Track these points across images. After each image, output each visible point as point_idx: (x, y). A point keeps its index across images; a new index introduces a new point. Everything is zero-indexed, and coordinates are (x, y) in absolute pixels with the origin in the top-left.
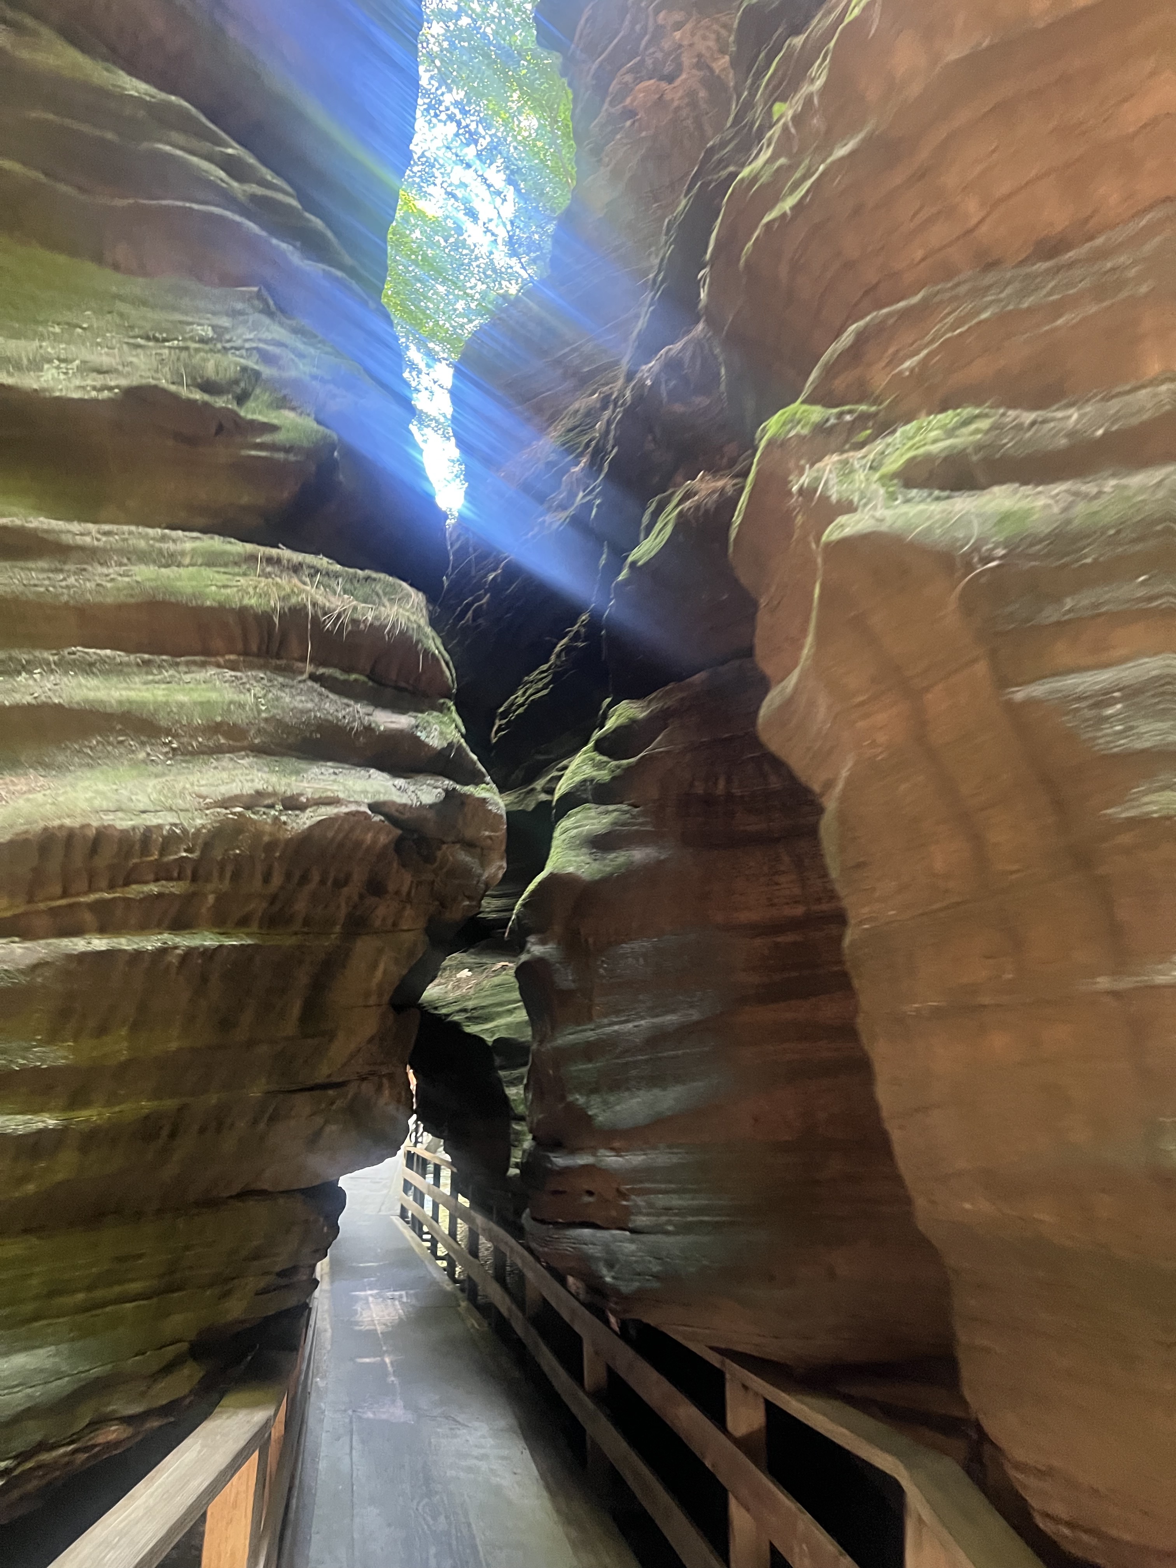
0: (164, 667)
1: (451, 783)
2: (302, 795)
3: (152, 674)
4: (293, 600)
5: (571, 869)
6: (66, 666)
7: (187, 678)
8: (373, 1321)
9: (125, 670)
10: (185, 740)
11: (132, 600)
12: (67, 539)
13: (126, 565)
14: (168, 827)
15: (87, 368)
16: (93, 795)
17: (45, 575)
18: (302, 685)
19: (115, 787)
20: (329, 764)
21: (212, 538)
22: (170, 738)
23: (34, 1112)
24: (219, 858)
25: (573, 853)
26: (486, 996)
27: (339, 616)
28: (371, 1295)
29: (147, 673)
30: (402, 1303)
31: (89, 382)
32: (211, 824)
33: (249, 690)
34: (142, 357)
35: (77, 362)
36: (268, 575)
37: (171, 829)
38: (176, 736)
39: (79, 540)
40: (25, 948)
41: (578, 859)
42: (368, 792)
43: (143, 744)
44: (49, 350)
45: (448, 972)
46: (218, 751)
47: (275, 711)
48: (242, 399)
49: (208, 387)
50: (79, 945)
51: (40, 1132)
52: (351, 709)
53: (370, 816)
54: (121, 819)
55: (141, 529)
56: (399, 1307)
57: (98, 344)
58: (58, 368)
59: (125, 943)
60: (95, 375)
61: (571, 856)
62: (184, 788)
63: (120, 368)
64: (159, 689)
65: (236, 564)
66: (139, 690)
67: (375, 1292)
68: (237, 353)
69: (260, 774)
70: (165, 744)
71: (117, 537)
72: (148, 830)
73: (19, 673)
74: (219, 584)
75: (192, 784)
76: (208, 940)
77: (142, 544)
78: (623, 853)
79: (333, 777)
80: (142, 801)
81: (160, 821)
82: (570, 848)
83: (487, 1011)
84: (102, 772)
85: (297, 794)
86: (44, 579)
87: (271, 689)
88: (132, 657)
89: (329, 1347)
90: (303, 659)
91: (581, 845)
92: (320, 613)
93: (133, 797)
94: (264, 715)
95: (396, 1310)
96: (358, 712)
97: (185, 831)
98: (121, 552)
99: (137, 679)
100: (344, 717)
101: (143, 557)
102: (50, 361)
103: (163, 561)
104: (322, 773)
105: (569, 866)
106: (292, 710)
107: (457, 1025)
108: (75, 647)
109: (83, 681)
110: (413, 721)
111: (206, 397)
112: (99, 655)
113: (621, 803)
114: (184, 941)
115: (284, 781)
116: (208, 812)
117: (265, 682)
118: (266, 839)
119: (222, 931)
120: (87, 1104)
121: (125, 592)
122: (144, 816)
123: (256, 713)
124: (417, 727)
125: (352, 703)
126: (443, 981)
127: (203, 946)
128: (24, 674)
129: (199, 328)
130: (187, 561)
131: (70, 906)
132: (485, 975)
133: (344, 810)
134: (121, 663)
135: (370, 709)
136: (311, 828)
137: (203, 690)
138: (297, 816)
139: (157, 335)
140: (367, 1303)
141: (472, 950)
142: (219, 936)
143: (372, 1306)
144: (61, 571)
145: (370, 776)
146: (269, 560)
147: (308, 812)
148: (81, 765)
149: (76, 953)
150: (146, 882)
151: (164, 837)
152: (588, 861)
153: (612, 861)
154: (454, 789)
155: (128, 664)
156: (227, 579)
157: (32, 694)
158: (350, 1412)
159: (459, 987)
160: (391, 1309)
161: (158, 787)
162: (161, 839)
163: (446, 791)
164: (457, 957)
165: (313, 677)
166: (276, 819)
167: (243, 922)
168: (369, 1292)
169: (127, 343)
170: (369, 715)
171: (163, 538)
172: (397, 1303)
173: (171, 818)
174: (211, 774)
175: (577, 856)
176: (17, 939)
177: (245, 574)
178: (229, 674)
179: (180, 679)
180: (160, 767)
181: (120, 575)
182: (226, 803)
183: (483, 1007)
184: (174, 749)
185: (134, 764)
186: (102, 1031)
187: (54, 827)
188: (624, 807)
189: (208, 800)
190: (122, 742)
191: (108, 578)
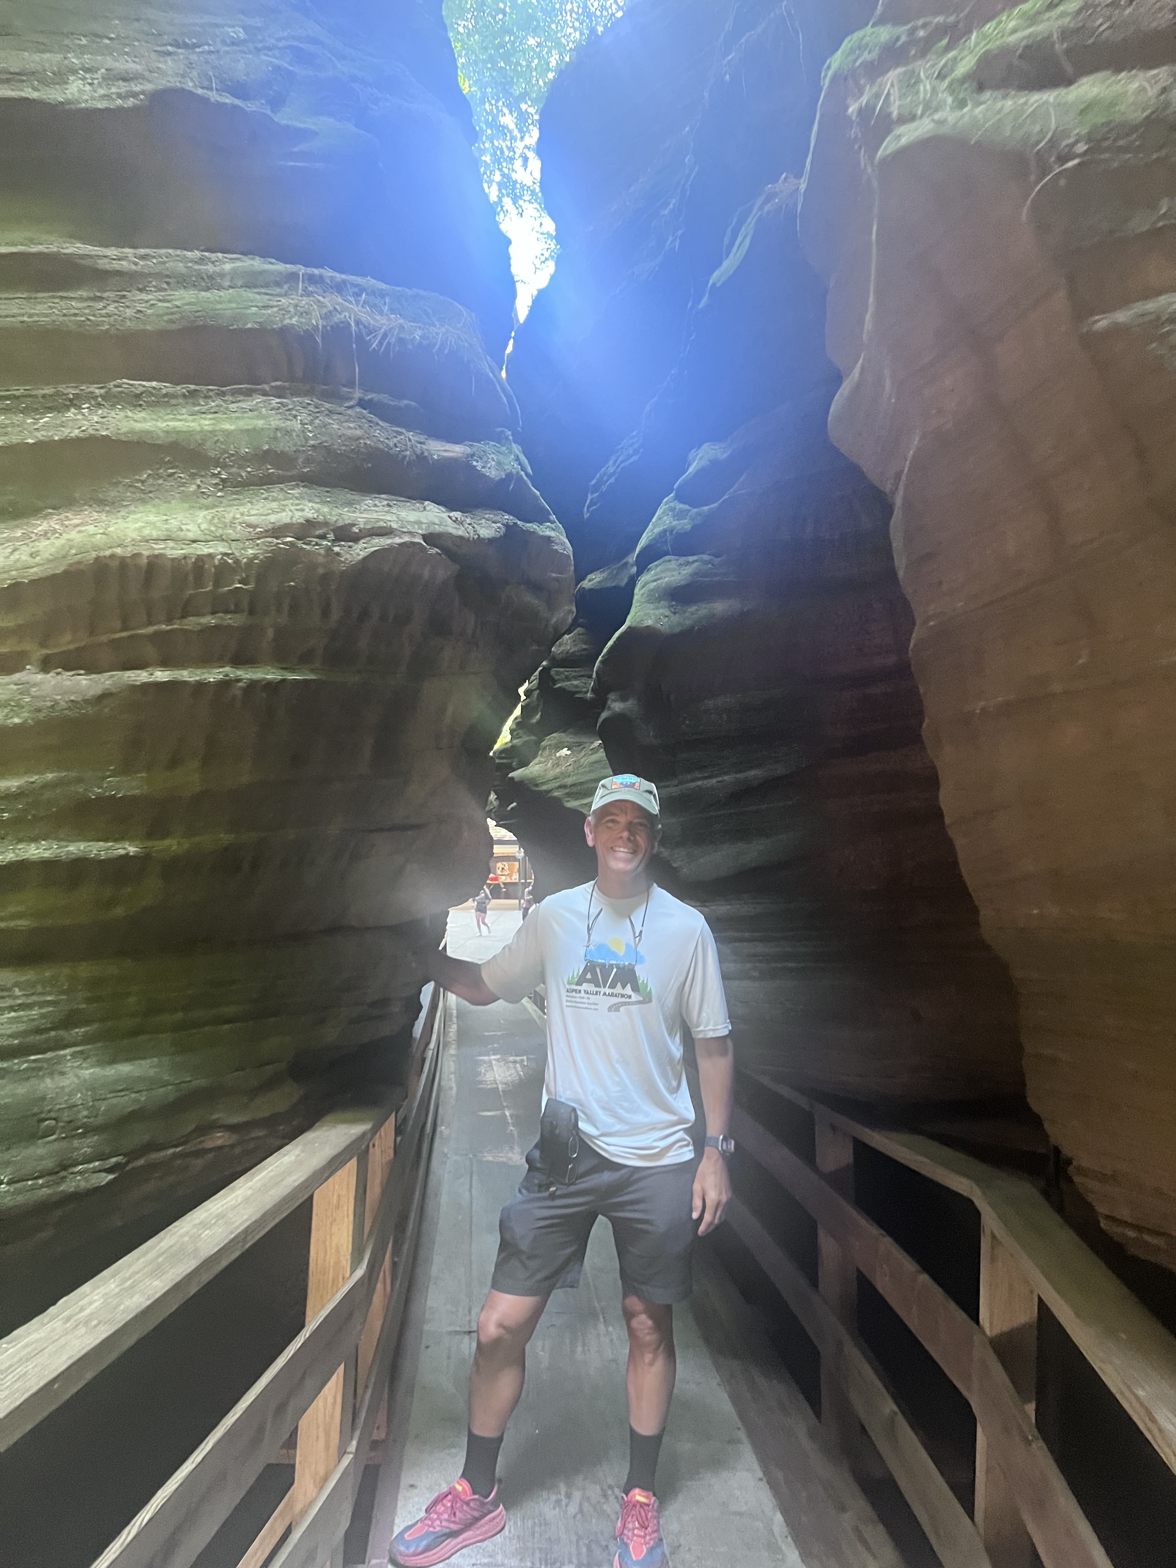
0: (210, 397)
1: (511, 517)
2: (354, 525)
3: (199, 405)
4: (337, 318)
5: (650, 622)
6: (112, 400)
7: (233, 407)
8: (495, 1080)
9: (173, 402)
10: (234, 470)
11: (174, 327)
12: (103, 264)
13: (166, 290)
14: (219, 557)
15: (112, 77)
16: (143, 524)
17: (85, 304)
18: (349, 412)
19: (165, 518)
20: (382, 496)
21: (253, 259)
22: (219, 469)
23: (116, 840)
24: (275, 589)
25: (652, 606)
26: (586, 772)
27: (385, 335)
28: (495, 1060)
29: (194, 405)
30: (523, 1066)
31: (114, 90)
32: (262, 554)
33: (295, 417)
34: (170, 63)
35: (103, 70)
36: (309, 294)
37: (222, 559)
38: (224, 467)
39: (116, 265)
40: (90, 679)
41: (657, 612)
42: (422, 523)
43: (193, 476)
44: (74, 60)
45: (547, 752)
46: (267, 481)
47: (324, 439)
48: (276, 103)
49: (239, 90)
50: (142, 676)
51: (121, 857)
52: (402, 437)
53: (425, 548)
54: (172, 548)
55: (178, 252)
56: (519, 1069)
57: (127, 54)
58: (84, 79)
59: (186, 675)
60: (121, 83)
61: (650, 609)
62: (234, 518)
63: (147, 74)
64: (205, 419)
65: (278, 284)
66: (186, 420)
67: (498, 1057)
68: (270, 53)
69: (310, 504)
70: (214, 474)
71: (154, 261)
72: (200, 559)
73: (68, 410)
74: (260, 304)
75: (242, 514)
76: (271, 674)
77: (181, 267)
78: (704, 606)
79: (387, 509)
80: (192, 531)
81: (211, 551)
82: (648, 602)
83: (586, 786)
84: (154, 506)
85: (349, 524)
86: (85, 308)
87: (318, 415)
88: (179, 388)
89: (454, 1102)
90: (351, 384)
91: (659, 599)
92: (364, 331)
93: (184, 527)
94: (312, 442)
95: (517, 1072)
96: (410, 440)
97: (237, 561)
98: (159, 276)
99: (184, 411)
100: (396, 446)
101: (183, 281)
102: (74, 72)
103: (203, 284)
104: (375, 505)
105: (647, 619)
106: (340, 437)
107: (558, 800)
108: (121, 379)
109: (130, 414)
110: (469, 450)
111: (237, 102)
112: (144, 386)
113: (702, 553)
114: (247, 674)
115: (336, 511)
116: (258, 542)
117: (311, 408)
118: (321, 571)
119: (284, 666)
120: (164, 835)
121: (166, 318)
122: (194, 545)
123: (304, 441)
124: (473, 455)
125: (403, 431)
126: (543, 760)
127: (265, 679)
128: (73, 410)
129: (230, 30)
130: (227, 284)
131: (131, 637)
132: (583, 753)
133: (398, 540)
134: (166, 395)
135: (422, 438)
136: (365, 559)
137: (249, 418)
138: (350, 547)
139: (187, 40)
140: (491, 1066)
141: (571, 730)
142: (281, 671)
143: (495, 1068)
144: (101, 298)
145: (425, 508)
146: (311, 279)
147: (361, 544)
148: (134, 500)
149: (138, 683)
150: (203, 615)
151: (215, 567)
152: (667, 614)
153: (692, 614)
154: (515, 524)
155: (174, 396)
156: (269, 300)
157: (80, 428)
158: (471, 1156)
159: (558, 765)
160: (513, 1071)
161: (209, 517)
162: (213, 570)
163: (507, 526)
164: (556, 737)
165: (362, 403)
166: (329, 549)
167: (305, 660)
168: (493, 1057)
169: (155, 51)
170: (420, 443)
171: (202, 261)
172: (518, 1065)
173: (222, 548)
174: (261, 505)
175: (657, 608)
176: (82, 672)
177: (286, 295)
178: (275, 401)
179: (227, 409)
180: (210, 499)
181: (160, 301)
182: (277, 531)
183: (582, 783)
184: (223, 480)
185: (185, 497)
186: (174, 763)
187: (105, 557)
188: (705, 557)
189: (258, 530)
190: (173, 474)
191: (148, 305)
